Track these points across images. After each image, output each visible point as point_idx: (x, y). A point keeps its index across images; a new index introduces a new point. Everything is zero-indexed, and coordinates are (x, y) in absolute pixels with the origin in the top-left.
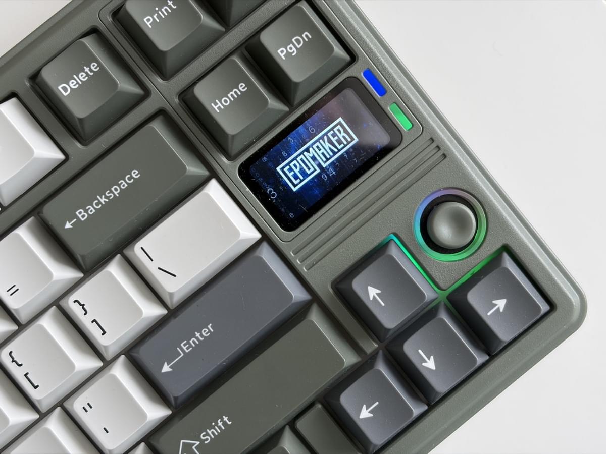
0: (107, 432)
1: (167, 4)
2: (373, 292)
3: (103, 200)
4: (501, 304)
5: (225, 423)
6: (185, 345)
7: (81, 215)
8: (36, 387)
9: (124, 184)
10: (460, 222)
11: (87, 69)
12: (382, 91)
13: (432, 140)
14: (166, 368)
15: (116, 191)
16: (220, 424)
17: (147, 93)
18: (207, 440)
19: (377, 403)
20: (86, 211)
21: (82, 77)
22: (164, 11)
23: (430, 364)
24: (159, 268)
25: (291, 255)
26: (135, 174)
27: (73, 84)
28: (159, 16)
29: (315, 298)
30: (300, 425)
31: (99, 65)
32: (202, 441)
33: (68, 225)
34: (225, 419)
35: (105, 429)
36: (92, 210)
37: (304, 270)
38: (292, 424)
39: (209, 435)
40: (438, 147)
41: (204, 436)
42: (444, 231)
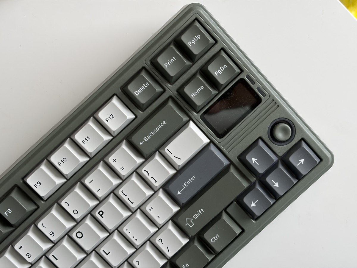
0: (159, 217)
1: (172, 58)
2: (254, 160)
3: (153, 133)
4: (302, 161)
5: (202, 212)
6: (185, 184)
7: (146, 139)
8: (132, 203)
9: (160, 127)
10: (285, 130)
11: (144, 85)
12: (253, 83)
13: (273, 100)
14: (179, 193)
15: (157, 129)
16: (200, 212)
17: (165, 90)
18: (196, 218)
19: (257, 201)
20: (147, 138)
21: (143, 88)
22: (172, 61)
23: (277, 185)
24: (174, 157)
25: (222, 147)
26: (164, 123)
27: (140, 91)
28: (170, 63)
29: (231, 163)
30: (228, 210)
31: (149, 83)
32: (194, 219)
33: (141, 144)
34: (202, 210)
35: (158, 216)
36: (149, 137)
37: (227, 153)
38: (225, 210)
39: (196, 216)
40: (276, 103)
41: (194, 217)
42: (280, 135)
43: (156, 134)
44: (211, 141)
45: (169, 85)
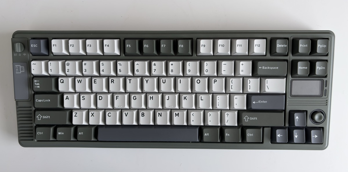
0: (236, 105)
1: (306, 45)
2: (297, 118)
3: (269, 68)
4: (316, 136)
5: (256, 119)
6: (260, 101)
7: (263, 68)
8: (232, 89)
9: (274, 68)
10: (320, 118)
11: (284, 45)
12: (326, 86)
13: (327, 101)
14: (254, 102)
15: (272, 68)
17: (287, 55)
19: (282, 136)
20: (265, 68)
21: (282, 46)
22: (305, 46)
23: (296, 136)
24: (267, 86)
25: (287, 100)
26: (277, 68)
27: (280, 46)
28: (303, 46)
29: (285, 111)
30: (265, 129)
31: (287, 46)
32: (250, 119)
33: (260, 68)
34: (256, 118)
36: (266, 68)
37: (287, 104)
38: (263, 127)
39: (252, 119)
40: (327, 103)
42: (316, 117)
43: (270, 69)
44: (285, 94)
45: (291, 55)
